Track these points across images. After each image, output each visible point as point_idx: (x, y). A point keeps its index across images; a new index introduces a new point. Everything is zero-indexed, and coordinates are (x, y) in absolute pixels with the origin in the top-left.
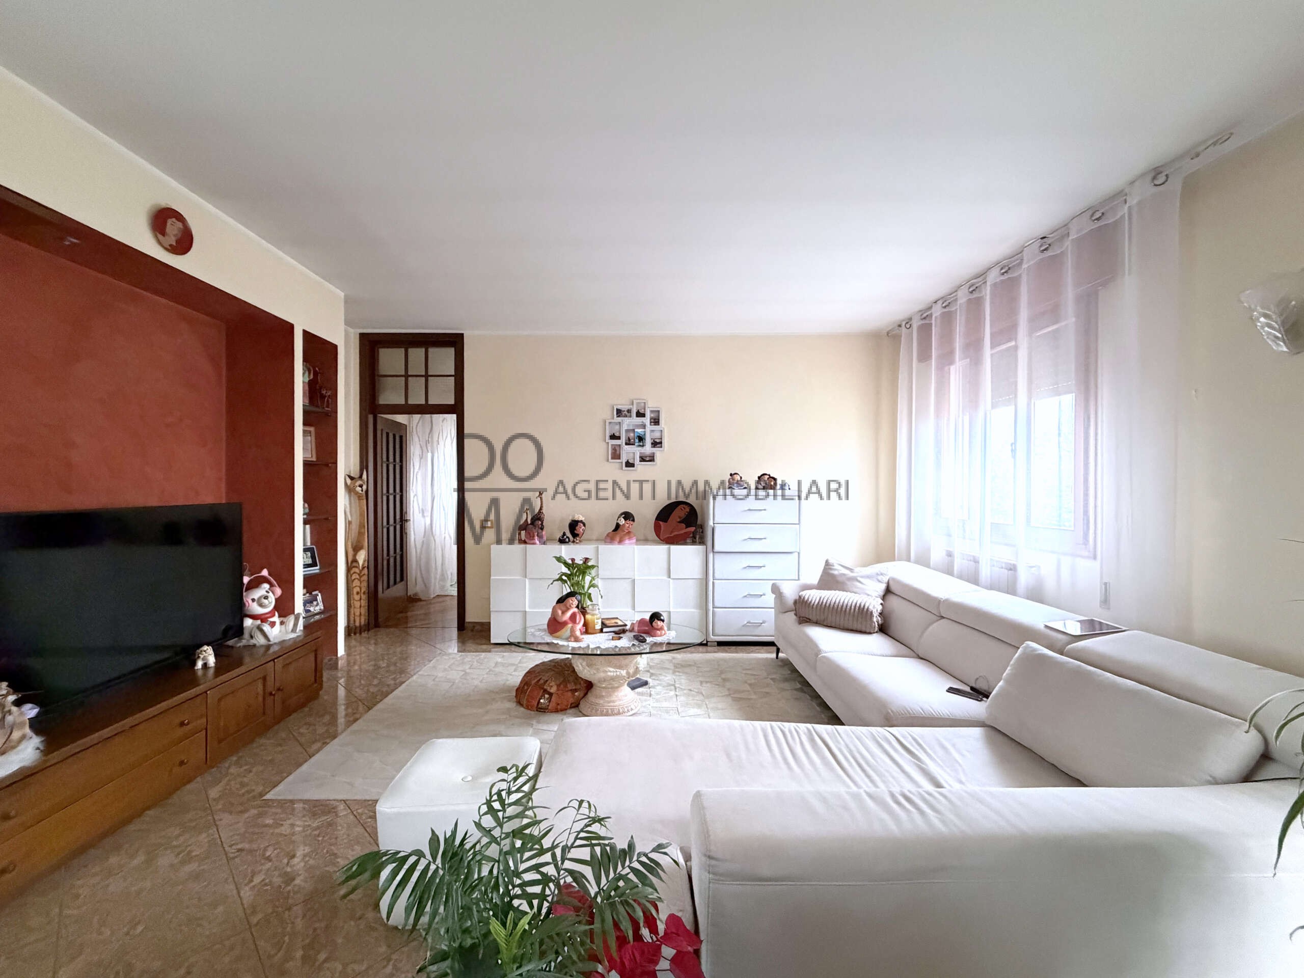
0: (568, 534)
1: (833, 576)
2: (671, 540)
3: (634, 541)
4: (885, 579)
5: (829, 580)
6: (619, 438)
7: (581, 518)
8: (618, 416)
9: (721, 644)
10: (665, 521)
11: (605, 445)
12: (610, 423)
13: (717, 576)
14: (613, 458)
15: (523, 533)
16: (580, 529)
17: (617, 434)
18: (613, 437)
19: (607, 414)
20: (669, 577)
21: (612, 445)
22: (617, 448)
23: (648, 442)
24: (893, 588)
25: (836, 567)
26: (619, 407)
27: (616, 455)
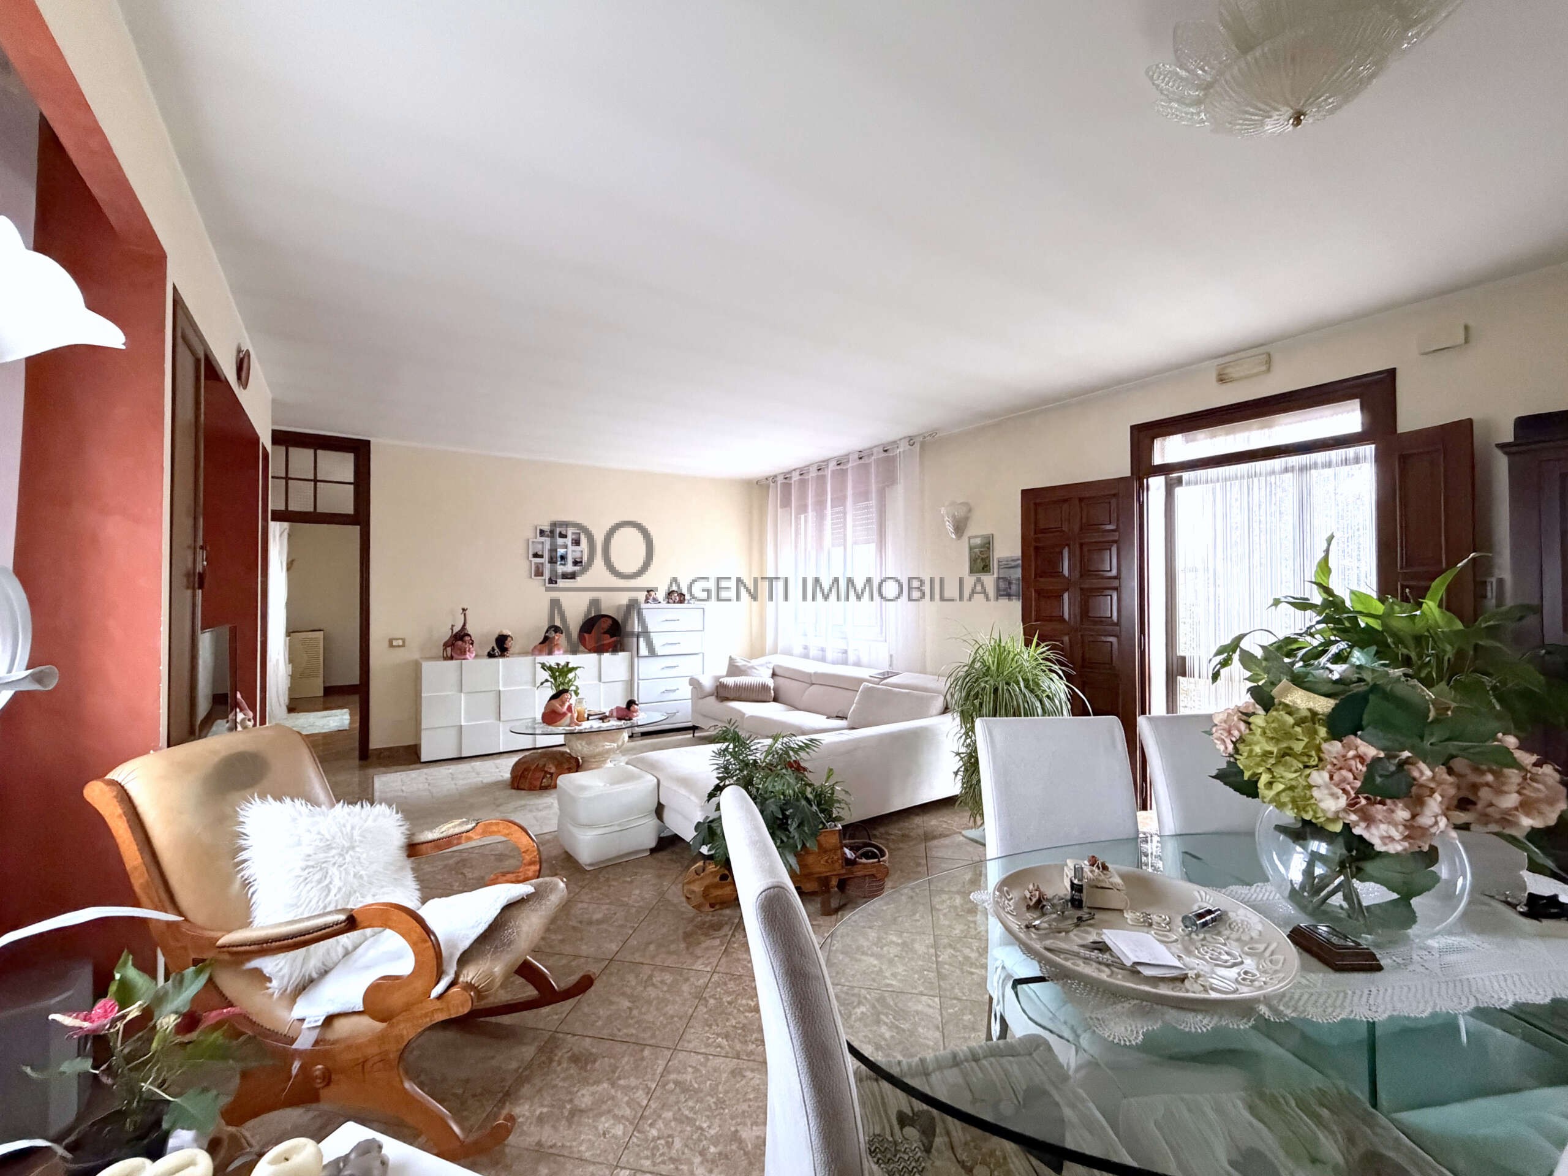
0: (497, 650)
1: (737, 667)
2: (599, 650)
3: (562, 652)
4: (771, 666)
5: (734, 669)
6: (542, 556)
7: (510, 634)
8: (541, 536)
9: (645, 734)
10: (589, 632)
11: (528, 563)
12: (533, 542)
13: (641, 677)
14: (535, 576)
15: (449, 649)
16: (509, 643)
17: (540, 553)
18: (536, 555)
19: (530, 534)
20: (600, 680)
21: (535, 563)
22: (540, 566)
23: (570, 561)
24: (778, 671)
25: (738, 660)
26: (542, 528)
27: (539, 573)
